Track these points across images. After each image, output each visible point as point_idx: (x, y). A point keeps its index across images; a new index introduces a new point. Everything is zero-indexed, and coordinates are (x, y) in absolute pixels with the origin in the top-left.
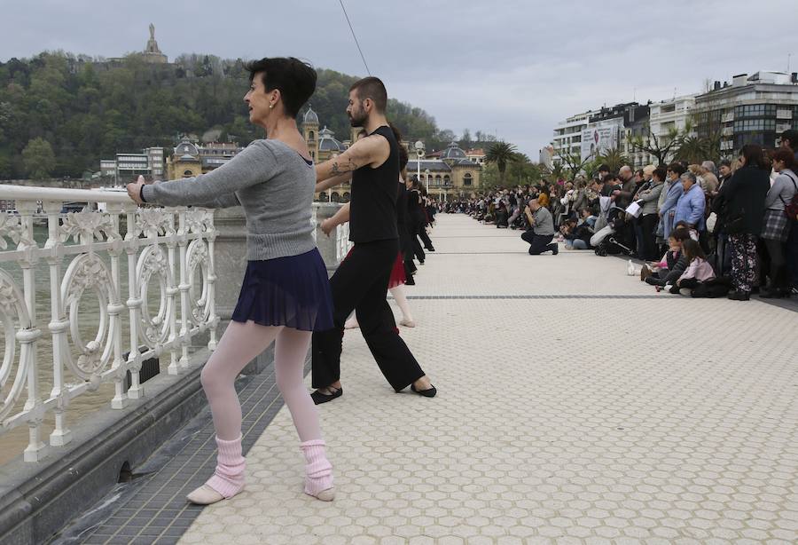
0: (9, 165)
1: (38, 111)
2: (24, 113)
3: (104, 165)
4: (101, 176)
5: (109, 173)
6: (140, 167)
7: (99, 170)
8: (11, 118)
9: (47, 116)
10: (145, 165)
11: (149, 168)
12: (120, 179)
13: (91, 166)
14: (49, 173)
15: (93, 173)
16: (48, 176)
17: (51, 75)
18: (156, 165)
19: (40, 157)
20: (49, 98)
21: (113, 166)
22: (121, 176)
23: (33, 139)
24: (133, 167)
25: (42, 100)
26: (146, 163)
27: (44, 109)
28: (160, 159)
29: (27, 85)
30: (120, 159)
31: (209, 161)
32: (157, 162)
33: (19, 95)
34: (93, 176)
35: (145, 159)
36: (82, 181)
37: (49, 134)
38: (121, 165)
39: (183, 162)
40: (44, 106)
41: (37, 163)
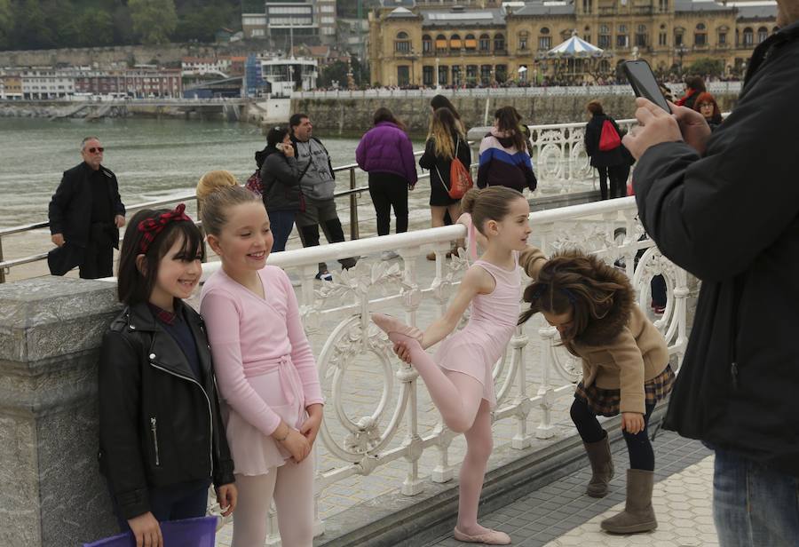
0: (109, 23)
3: (247, 22)
4: (245, 39)
5: (256, 33)
6: (301, 23)
7: (241, 28)
10: (308, 20)
11: (315, 25)
12: (272, 43)
13: (228, 22)
14: (168, 35)
15: (232, 34)
16: (166, 39)
18: (325, 20)
19: (152, 9)
21: (261, 22)
22: (274, 39)
24: (292, 24)
26: (310, 16)
28: (331, 9)
30: (272, 11)
31: (431, 16)
32: (327, 15)
34: (233, 39)
35: (308, 11)
36: (215, 48)
38: (273, 21)
39: (395, 19)
41: (151, 19)
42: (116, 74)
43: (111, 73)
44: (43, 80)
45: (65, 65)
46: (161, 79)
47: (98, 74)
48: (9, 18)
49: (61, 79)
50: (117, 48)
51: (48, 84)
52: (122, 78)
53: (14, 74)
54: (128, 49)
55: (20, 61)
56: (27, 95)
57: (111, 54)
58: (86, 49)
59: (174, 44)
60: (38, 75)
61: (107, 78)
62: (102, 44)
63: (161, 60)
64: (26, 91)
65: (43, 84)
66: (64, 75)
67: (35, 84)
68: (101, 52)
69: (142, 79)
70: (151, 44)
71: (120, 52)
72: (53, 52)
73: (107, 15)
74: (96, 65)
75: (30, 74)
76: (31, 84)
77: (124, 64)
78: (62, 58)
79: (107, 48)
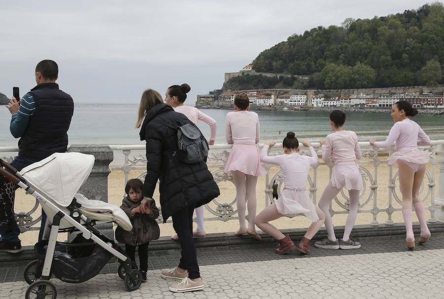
0: (413, 77)
1: (428, 42)
2: (420, 45)
8: (412, 49)
9: (434, 46)
14: (437, 81)
16: (437, 83)
17: (435, 19)
19: (433, 71)
20: (435, 34)
23: (429, 60)
25: (431, 36)
27: (432, 41)
29: (420, 27)
33: (416, 33)
37: (436, 56)
40: (432, 39)
41: (432, 75)
42: (416, 97)
43: (414, 97)
44: (387, 99)
45: (395, 94)
46: (436, 99)
47: (409, 97)
48: (374, 76)
49: (394, 99)
50: (416, 87)
51: (389, 101)
52: (420, 99)
53: (376, 97)
54: (420, 87)
55: (377, 92)
56: (380, 105)
57: (413, 89)
58: (403, 87)
59: (439, 85)
60: (385, 97)
61: (413, 99)
62: (410, 85)
63: (434, 91)
64: (380, 103)
65: (387, 101)
66: (395, 97)
67: (384, 101)
68: (409, 88)
69: (427, 99)
70: (430, 85)
71: (417, 89)
72: (390, 88)
73: (413, 74)
74: (407, 93)
75: (382, 97)
76: (382, 101)
77: (418, 93)
78: (393, 91)
79: (412, 87)
